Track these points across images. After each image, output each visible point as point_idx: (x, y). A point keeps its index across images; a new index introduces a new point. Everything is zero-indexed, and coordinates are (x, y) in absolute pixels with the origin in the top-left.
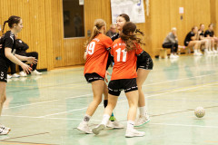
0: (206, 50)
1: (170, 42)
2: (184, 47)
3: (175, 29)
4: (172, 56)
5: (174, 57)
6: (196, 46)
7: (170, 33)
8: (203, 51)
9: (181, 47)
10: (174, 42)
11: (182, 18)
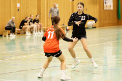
0: (34, 32)
1: (10, 26)
2: (19, 29)
3: (14, 17)
4: (11, 35)
5: (13, 36)
6: (27, 29)
7: (11, 20)
8: (32, 32)
9: (17, 29)
10: (13, 26)
11: (18, 10)
